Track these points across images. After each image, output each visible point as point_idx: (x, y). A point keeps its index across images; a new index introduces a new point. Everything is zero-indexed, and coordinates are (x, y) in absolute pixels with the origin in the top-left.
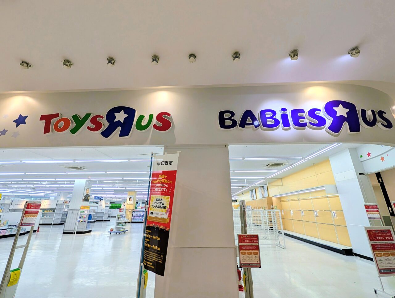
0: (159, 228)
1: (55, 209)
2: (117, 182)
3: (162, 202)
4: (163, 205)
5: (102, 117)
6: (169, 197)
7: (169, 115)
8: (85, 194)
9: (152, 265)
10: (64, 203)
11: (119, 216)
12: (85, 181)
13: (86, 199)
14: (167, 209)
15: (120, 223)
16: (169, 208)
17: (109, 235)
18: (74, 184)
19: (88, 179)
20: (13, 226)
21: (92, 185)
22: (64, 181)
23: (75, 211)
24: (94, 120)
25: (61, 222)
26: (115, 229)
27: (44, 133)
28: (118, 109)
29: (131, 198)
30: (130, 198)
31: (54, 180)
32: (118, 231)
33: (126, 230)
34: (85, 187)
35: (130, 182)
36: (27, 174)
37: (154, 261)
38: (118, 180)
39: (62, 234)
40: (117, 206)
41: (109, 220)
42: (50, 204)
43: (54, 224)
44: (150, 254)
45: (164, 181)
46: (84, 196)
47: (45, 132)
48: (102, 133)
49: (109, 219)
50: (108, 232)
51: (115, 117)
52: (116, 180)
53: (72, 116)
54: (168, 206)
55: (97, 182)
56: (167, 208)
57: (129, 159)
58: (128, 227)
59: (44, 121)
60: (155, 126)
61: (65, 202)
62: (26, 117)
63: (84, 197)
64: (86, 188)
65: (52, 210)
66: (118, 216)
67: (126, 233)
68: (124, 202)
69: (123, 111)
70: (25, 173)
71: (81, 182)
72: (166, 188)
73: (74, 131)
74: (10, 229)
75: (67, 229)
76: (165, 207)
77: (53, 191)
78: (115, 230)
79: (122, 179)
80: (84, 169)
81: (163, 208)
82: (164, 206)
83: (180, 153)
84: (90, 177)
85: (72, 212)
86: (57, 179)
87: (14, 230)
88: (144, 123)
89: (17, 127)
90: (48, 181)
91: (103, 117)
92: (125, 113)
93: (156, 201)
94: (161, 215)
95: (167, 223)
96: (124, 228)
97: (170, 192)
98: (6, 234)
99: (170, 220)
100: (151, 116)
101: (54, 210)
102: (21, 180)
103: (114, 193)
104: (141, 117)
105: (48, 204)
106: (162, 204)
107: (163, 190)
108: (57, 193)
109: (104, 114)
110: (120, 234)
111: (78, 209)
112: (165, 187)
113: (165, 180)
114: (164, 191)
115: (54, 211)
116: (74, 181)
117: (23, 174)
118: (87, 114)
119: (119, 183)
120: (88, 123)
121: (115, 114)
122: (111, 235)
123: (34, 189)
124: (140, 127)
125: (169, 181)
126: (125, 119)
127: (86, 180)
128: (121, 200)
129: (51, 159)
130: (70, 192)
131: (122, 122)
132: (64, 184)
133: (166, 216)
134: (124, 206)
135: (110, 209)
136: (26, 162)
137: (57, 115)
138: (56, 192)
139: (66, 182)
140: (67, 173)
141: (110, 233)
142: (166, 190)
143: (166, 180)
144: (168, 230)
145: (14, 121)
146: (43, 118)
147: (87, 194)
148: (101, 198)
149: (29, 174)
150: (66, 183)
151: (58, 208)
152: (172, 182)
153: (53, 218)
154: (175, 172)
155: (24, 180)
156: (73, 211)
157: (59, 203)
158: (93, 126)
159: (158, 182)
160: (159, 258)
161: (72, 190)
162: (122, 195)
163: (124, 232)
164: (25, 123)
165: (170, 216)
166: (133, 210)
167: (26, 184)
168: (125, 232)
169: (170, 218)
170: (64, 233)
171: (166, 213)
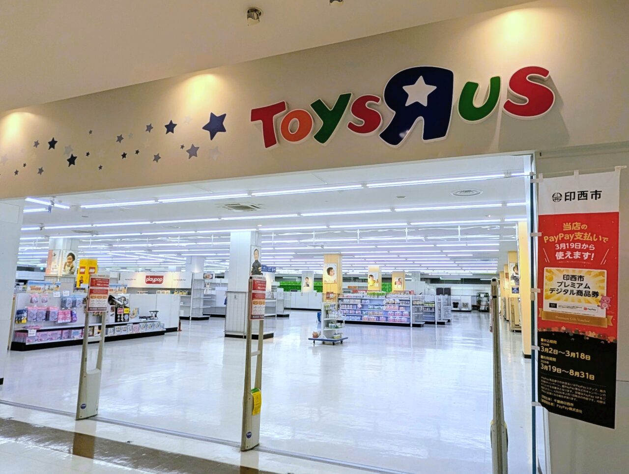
0: (583, 336)
1: (191, 289)
2: (314, 233)
3: (584, 283)
4: (588, 289)
5: (377, 100)
6: (601, 274)
7: (545, 72)
8: (253, 261)
9: (573, 407)
10: (204, 278)
11: (328, 307)
12: (249, 234)
13: (256, 271)
14: (599, 298)
15: (332, 323)
16: (607, 295)
17: (312, 345)
18: (229, 240)
19: (255, 230)
20: (146, 318)
21: (263, 242)
22: (210, 235)
23: (240, 295)
24: (360, 108)
25: (204, 315)
26: (322, 333)
27: (267, 146)
28: (409, 76)
29: (332, 268)
30: (329, 270)
31: (194, 232)
32: (329, 338)
33: (343, 337)
34: (251, 246)
35: (343, 233)
36: (154, 222)
37: (577, 398)
38: (316, 231)
39: (223, 339)
40: (288, 286)
41: (288, 316)
42: (181, 280)
43: (194, 319)
44: (563, 386)
45: (582, 237)
46: (252, 265)
47: (268, 144)
48: (384, 136)
49: (286, 313)
50: (309, 339)
51: (406, 96)
52: (311, 231)
53: (312, 105)
54: (603, 292)
55: (273, 235)
56: (602, 295)
57: (364, 184)
58: (345, 331)
59: (260, 122)
60: (508, 106)
61: (206, 277)
62: (223, 116)
63: (252, 268)
64: (253, 247)
65: (187, 292)
66: (325, 307)
67: (344, 344)
68: (307, 278)
69: (421, 78)
70: (152, 222)
71: (241, 237)
72: (591, 252)
73: (322, 136)
74: (143, 324)
75: (231, 329)
76: (596, 294)
77: (179, 254)
78: (322, 336)
79: (325, 227)
80: (258, 210)
81: (587, 294)
82: (591, 291)
83: (622, 170)
84: (260, 226)
85: (235, 297)
86: (198, 232)
87: (149, 325)
88: (478, 102)
89: (212, 139)
90: (181, 236)
91: (379, 99)
92: (428, 82)
93: (561, 280)
94: (585, 309)
95: (606, 327)
96: (341, 334)
97: (603, 262)
98: (140, 331)
99: (615, 321)
100: (495, 82)
101: (189, 291)
102: (139, 234)
103: (291, 259)
104: (470, 89)
105: (177, 280)
106: (584, 286)
107: (582, 256)
108: (185, 259)
109: (379, 90)
110: (334, 344)
111: (245, 291)
112: (587, 250)
113: (583, 235)
114: (586, 258)
115: (189, 294)
116: (229, 235)
117: (149, 223)
118: (341, 96)
119: (317, 236)
120: (348, 116)
121: (405, 88)
122: (316, 345)
123: (149, 250)
124: (470, 113)
125: (597, 237)
126: (430, 97)
127: (252, 232)
128: (300, 272)
129: (207, 192)
130: (208, 256)
131: (425, 104)
132: (210, 240)
133: (601, 313)
134: (308, 285)
135: (285, 292)
136: (164, 201)
137: (280, 107)
138: (184, 257)
139: (212, 237)
140: (222, 219)
141: (314, 342)
142: (590, 257)
143: (586, 234)
144: (612, 341)
145: (205, 128)
146: (256, 114)
147: (257, 261)
148: (271, 269)
149: (157, 222)
150: (214, 239)
151: (196, 288)
152: (605, 239)
153: (190, 307)
154: (613, 217)
155: (143, 234)
156: (237, 294)
157: (196, 277)
158: (360, 122)
159: (563, 238)
160: (594, 395)
161: (228, 252)
162: (306, 262)
163: (340, 341)
164: (224, 130)
165: (613, 310)
166: (339, 294)
167: (146, 241)
168: (342, 342)
169: (615, 317)
170: (227, 336)
171: (598, 306)
